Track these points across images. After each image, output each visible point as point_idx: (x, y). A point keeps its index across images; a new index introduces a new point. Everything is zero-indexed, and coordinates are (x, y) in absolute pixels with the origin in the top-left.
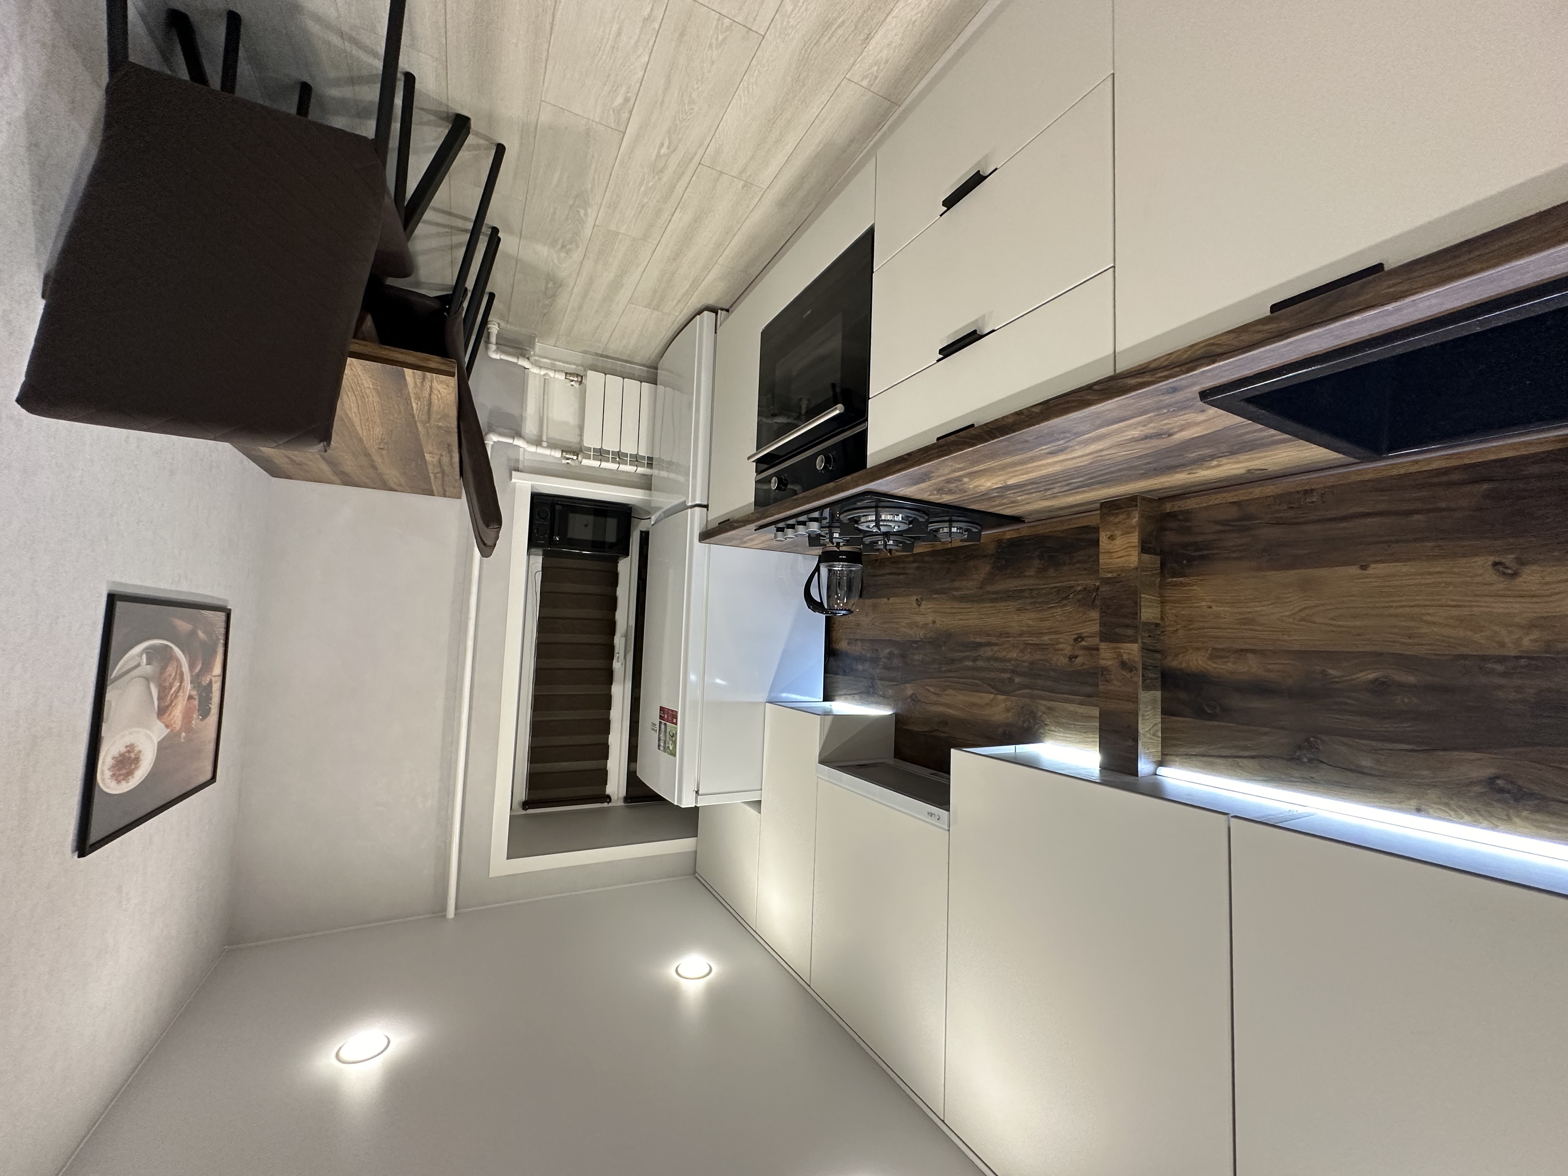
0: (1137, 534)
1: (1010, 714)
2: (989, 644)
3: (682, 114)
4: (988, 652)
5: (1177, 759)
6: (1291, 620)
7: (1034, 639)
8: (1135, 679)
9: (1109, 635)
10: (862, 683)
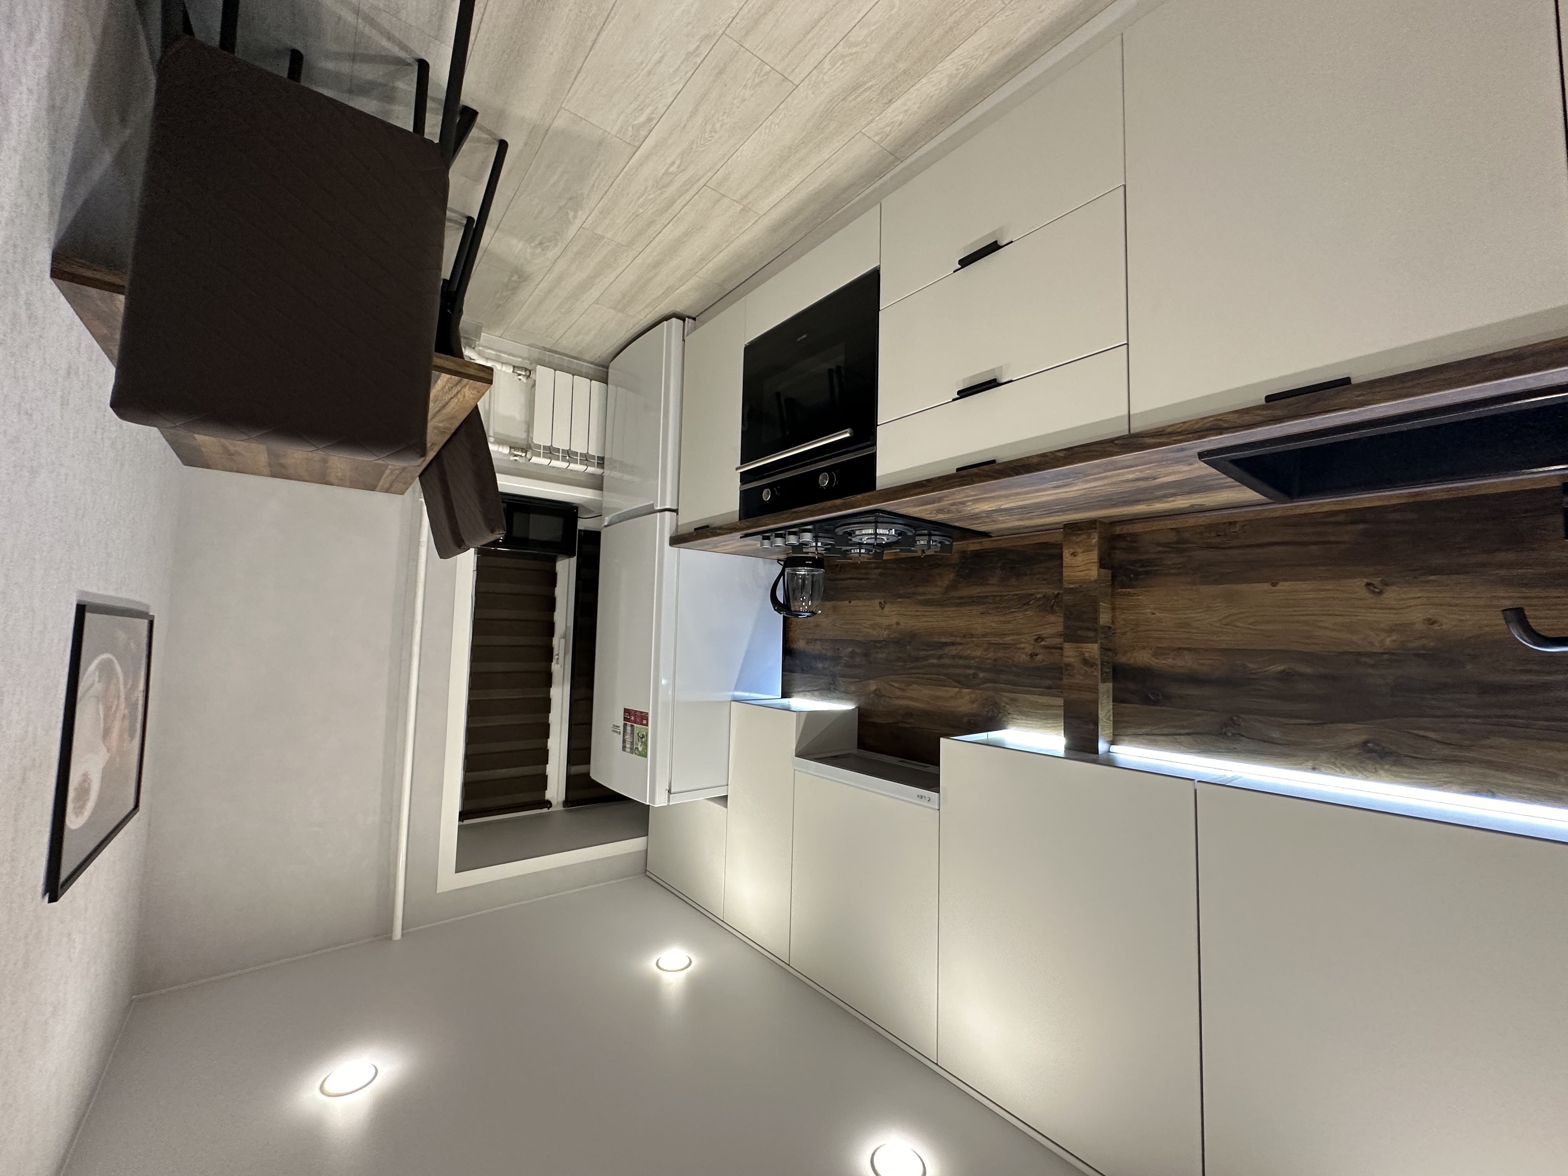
0: (1096, 552)
1: (974, 706)
2: (953, 644)
3: (701, 139)
4: (953, 650)
5: (1126, 738)
6: (1218, 625)
7: (997, 639)
8: (1095, 674)
9: (1072, 635)
10: (823, 680)
